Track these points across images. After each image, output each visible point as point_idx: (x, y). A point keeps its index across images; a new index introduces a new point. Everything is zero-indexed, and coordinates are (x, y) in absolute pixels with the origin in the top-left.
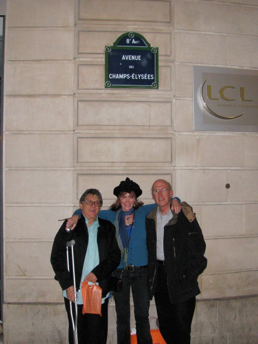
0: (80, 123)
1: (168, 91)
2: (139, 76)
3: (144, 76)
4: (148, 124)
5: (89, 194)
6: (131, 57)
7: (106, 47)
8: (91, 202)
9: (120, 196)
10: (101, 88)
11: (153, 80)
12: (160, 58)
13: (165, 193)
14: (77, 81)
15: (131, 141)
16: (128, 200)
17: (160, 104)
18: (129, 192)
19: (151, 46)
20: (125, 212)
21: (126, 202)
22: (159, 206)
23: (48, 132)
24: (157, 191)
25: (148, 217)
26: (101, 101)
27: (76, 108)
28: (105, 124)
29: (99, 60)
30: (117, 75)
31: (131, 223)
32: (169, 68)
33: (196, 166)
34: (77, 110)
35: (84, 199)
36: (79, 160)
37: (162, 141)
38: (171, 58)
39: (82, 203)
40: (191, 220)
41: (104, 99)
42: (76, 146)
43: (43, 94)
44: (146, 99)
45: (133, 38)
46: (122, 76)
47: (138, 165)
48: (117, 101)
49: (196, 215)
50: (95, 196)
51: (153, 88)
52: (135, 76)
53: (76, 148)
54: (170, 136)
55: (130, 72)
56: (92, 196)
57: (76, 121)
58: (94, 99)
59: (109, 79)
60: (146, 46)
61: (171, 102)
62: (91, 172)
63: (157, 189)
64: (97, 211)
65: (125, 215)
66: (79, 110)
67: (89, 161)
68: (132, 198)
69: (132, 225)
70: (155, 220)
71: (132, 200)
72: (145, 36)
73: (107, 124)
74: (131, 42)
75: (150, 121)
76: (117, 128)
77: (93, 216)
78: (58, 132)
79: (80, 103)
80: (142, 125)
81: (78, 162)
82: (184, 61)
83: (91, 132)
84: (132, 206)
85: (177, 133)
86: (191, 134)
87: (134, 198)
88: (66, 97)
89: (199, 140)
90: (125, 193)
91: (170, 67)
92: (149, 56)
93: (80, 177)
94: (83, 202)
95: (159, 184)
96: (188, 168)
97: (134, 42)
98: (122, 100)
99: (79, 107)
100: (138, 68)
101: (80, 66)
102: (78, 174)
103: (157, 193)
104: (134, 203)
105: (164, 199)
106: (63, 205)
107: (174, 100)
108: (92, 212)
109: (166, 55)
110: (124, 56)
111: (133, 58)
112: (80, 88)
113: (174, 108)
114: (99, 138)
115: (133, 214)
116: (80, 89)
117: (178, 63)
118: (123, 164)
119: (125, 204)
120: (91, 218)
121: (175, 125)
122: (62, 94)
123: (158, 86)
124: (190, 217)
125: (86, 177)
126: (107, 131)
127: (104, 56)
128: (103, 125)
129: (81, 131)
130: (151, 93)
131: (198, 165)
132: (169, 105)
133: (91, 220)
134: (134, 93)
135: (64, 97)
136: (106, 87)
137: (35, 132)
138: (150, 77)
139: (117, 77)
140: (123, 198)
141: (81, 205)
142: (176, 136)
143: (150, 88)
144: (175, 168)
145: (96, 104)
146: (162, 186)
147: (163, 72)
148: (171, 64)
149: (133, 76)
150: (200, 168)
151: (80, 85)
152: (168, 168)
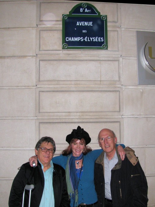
0: (41, 79)
1: (116, 51)
2: (91, 39)
3: (95, 39)
4: (99, 79)
5: (45, 142)
6: (84, 23)
7: (63, 15)
8: (45, 149)
9: (72, 143)
10: (59, 49)
11: (103, 42)
12: (108, 24)
13: (110, 141)
14: (38, 44)
15: (85, 94)
16: (78, 146)
17: (109, 62)
18: (80, 139)
19: (101, 14)
20: (76, 157)
21: (77, 147)
22: (106, 152)
23: (15, 88)
24: (102, 139)
25: (97, 162)
26: (59, 60)
27: (38, 67)
28: (62, 79)
29: (58, 26)
30: (73, 38)
31: (80, 167)
32: (116, 33)
33: (140, 115)
34: (38, 68)
35: (39, 146)
36: (41, 111)
37: (111, 93)
38: (117, 24)
39: (37, 150)
40: (134, 164)
41: (62, 58)
42: (38, 98)
43: (11, 55)
44: (98, 59)
45: (86, 8)
46: (77, 39)
47: (91, 114)
48: (73, 60)
49: (139, 158)
50: (50, 143)
51: (103, 49)
52: (87, 39)
53: (38, 101)
54: (118, 89)
55: (84, 36)
56: (47, 143)
57: (38, 77)
58: (53, 58)
59: (66, 42)
60: (97, 14)
61: (118, 60)
62: (51, 121)
63: (103, 137)
64: (51, 157)
65: (75, 160)
66: (40, 67)
67: (49, 111)
68: (82, 144)
69: (81, 169)
70: (103, 165)
71: (82, 146)
72: (95, 6)
73: (64, 80)
74: (84, 11)
75: (101, 76)
76: (73, 83)
77: (47, 162)
78: (24, 88)
79: (41, 62)
80: (94, 80)
81: (39, 112)
82: (128, 27)
83: (51, 86)
84: (82, 151)
85: (123, 87)
86: (136, 87)
87: (84, 145)
88: (31, 58)
89: (142, 93)
90: (76, 139)
91: (118, 31)
92: (99, 22)
93: (41, 125)
94: (39, 149)
95: (105, 133)
96: (133, 116)
97: (86, 10)
98: (77, 59)
99: (41, 65)
100: (90, 33)
101: (41, 32)
102: (40, 123)
103: (103, 141)
104: (84, 149)
105: (110, 146)
106: (28, 148)
107: (121, 59)
108: (46, 158)
109: (114, 22)
110: (78, 22)
111: (86, 24)
112: (41, 49)
113: (121, 65)
114: (57, 91)
115: (82, 159)
116: (41, 51)
117: (123, 29)
118: (78, 114)
119: (76, 150)
120: (46, 163)
121: (122, 80)
122: (27, 55)
123: (107, 47)
124: (133, 161)
125: (46, 125)
126: (64, 86)
127: (61, 23)
128: (62, 81)
129: (42, 86)
130: (101, 53)
131: (142, 114)
132: (117, 63)
133: (45, 165)
134: (87, 53)
135: (29, 58)
136: (63, 48)
137: (4, 88)
138: (101, 40)
139: (73, 40)
140: (75, 144)
141: (37, 151)
142: (123, 89)
143: (101, 49)
144: (123, 116)
145: (55, 62)
146: (106, 134)
147: (111, 35)
148: (118, 29)
149: (86, 39)
150: (143, 116)
151: (41, 47)
152: (116, 117)
